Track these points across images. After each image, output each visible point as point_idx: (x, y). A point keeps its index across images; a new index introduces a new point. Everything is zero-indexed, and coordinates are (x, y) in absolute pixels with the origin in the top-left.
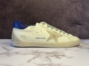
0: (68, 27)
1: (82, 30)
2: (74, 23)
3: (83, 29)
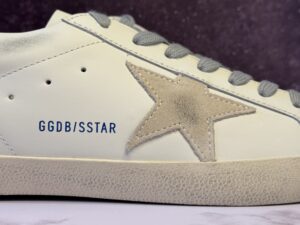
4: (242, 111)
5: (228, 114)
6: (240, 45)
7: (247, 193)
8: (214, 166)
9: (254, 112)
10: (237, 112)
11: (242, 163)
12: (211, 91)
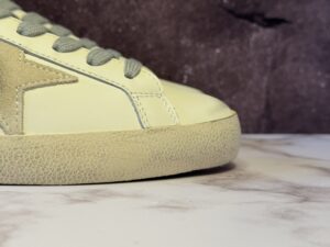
0: (185, 41)
1: (287, 67)
2: (231, 12)
3: (295, 60)
4: (61, 80)
5: (42, 82)
6: (126, 21)
7: (58, 170)
8: (19, 139)
9: (75, 81)
10: (54, 81)
11: (53, 136)
12: (28, 57)
